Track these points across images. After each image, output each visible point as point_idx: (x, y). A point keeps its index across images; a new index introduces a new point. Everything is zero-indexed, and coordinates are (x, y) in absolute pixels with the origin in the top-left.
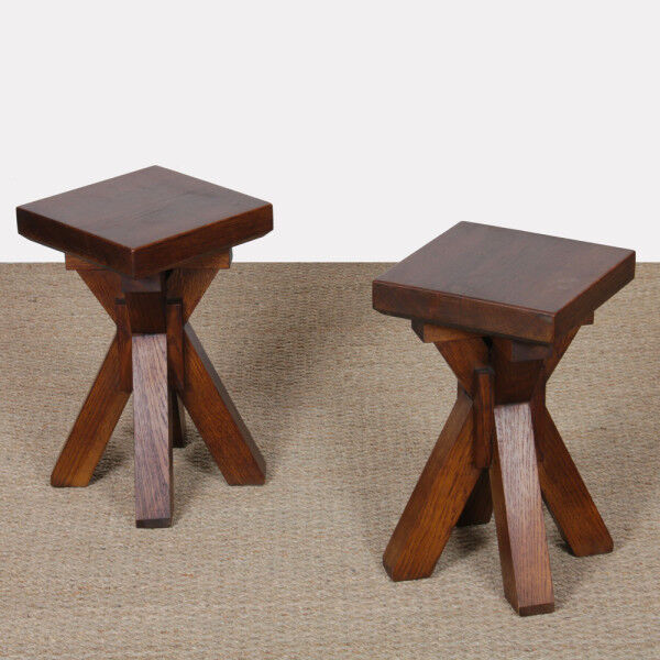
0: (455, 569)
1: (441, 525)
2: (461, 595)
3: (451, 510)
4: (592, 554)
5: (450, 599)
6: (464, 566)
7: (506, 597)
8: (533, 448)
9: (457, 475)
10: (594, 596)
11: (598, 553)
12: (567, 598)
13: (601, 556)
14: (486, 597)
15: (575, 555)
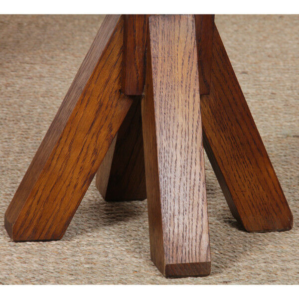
0: (95, 234)
1: (78, 170)
2: (95, 256)
3: (91, 152)
4: (266, 230)
5: (82, 259)
6: (107, 232)
7: (152, 260)
8: (195, 68)
9: (101, 105)
10: (263, 265)
11: (274, 230)
12: (229, 265)
13: (277, 234)
14: (127, 260)
15: (245, 230)
